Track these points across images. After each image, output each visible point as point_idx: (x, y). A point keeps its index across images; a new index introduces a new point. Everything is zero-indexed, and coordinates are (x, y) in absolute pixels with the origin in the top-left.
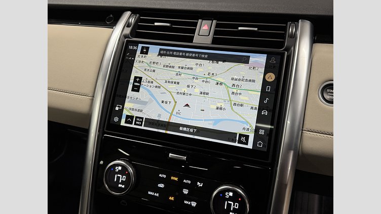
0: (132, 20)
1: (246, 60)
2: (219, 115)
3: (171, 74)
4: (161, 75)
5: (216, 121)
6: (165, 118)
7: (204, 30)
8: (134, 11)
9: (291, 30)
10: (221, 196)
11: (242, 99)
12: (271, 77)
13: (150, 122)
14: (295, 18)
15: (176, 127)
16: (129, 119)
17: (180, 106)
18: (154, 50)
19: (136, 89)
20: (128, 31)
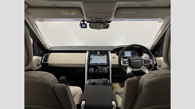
0: (89, 52)
1: (104, 55)
2: (103, 61)
3: (96, 58)
4: (95, 58)
5: (102, 62)
6: (96, 63)
7: (98, 53)
8: (88, 51)
9: (108, 52)
10: (104, 70)
11: (105, 59)
12: (107, 57)
13: (94, 63)
14: (109, 51)
15: (98, 63)
16: (91, 63)
17: (98, 61)
18: (93, 55)
19: (91, 60)
20: (89, 53)
